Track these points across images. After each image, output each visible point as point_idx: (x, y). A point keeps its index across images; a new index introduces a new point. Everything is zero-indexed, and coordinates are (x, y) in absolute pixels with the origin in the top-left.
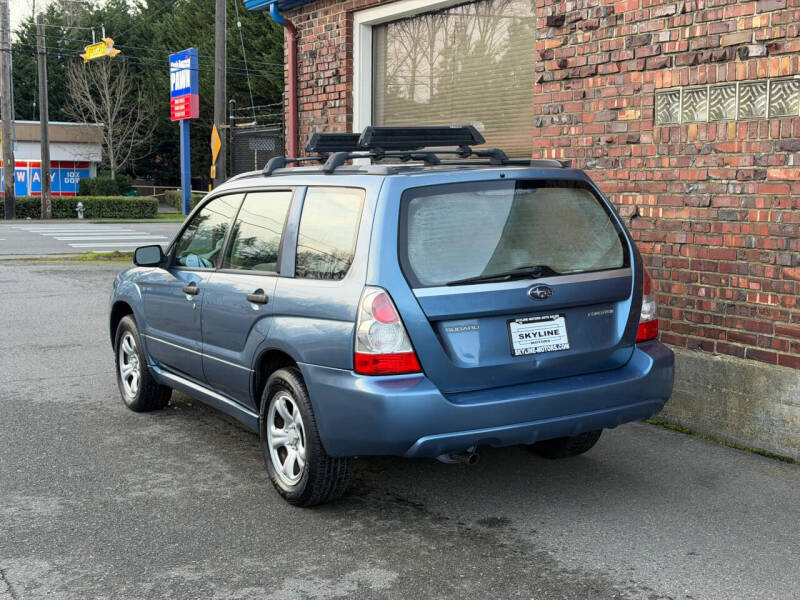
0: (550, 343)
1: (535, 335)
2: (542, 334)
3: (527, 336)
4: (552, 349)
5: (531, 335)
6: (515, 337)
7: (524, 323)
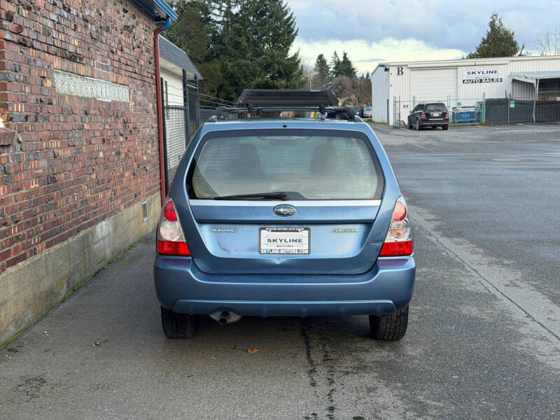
0: (294, 248)
1: (281, 241)
2: (288, 240)
3: (274, 241)
4: (293, 252)
5: (278, 240)
6: (264, 241)
7: (272, 231)
